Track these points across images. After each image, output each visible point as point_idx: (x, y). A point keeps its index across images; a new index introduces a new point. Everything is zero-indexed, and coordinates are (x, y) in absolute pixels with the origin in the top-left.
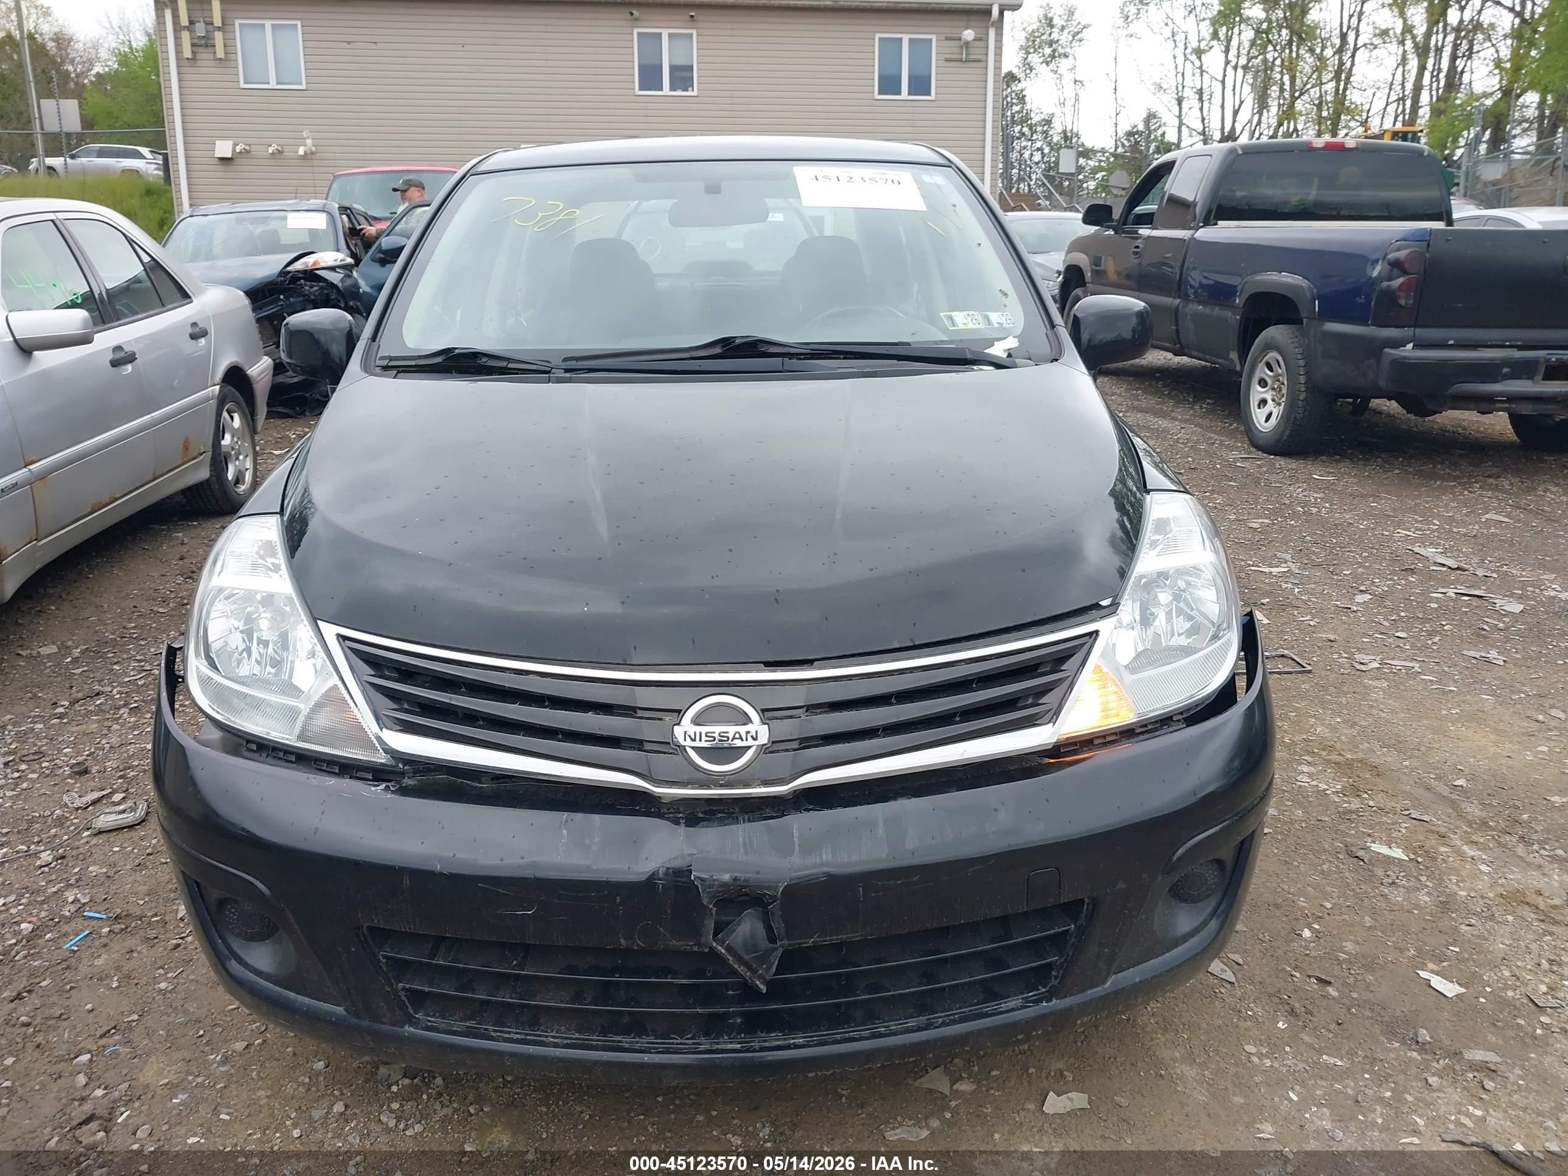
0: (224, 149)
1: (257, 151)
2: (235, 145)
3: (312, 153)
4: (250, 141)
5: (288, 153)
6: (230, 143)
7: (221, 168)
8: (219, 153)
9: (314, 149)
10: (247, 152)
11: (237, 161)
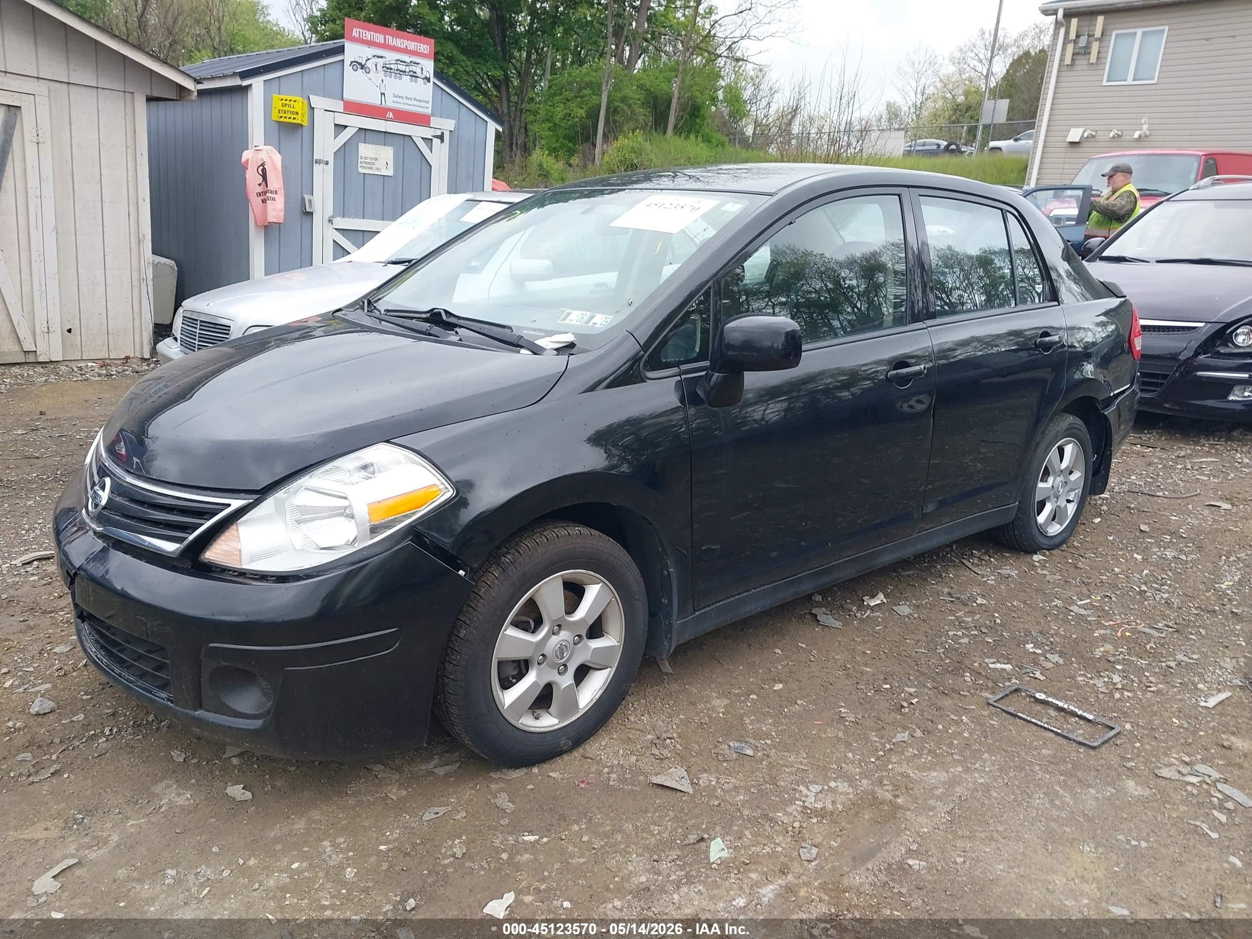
0: (1075, 135)
1: (1101, 136)
2: (1085, 131)
3: (1146, 136)
4: (1097, 128)
5: (1126, 137)
6: (1081, 130)
7: (1069, 150)
8: (1069, 139)
9: (1148, 133)
10: (1093, 136)
11: (1083, 144)
